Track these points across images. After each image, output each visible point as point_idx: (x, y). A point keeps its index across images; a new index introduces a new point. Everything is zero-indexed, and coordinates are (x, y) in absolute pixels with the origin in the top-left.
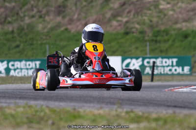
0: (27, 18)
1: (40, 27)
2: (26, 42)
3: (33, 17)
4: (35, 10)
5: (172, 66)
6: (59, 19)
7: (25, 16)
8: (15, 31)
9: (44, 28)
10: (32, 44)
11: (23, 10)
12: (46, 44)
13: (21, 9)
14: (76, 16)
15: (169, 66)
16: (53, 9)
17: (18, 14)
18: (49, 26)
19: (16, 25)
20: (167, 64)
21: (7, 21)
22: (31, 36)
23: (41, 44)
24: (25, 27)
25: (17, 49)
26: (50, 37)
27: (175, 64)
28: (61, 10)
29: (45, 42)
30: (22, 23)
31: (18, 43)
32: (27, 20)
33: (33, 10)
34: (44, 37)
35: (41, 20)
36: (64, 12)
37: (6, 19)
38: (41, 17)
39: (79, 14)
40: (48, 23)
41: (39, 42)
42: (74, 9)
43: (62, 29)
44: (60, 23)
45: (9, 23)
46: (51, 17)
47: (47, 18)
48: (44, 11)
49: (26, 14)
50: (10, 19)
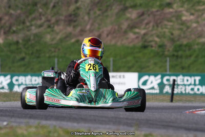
0: (33, 28)
1: (48, 38)
2: (32, 54)
3: (41, 26)
4: (43, 19)
5: (195, 85)
6: (70, 29)
7: (31, 25)
8: (20, 41)
9: (53, 39)
10: (38, 57)
11: (30, 18)
12: (54, 57)
13: (27, 17)
14: (88, 27)
15: (190, 84)
16: (63, 18)
17: (24, 23)
18: (58, 37)
19: (21, 35)
20: (189, 83)
21: (12, 31)
22: (38, 48)
23: (49, 57)
24: (32, 38)
25: (22, 63)
26: (59, 49)
27: (197, 82)
28: (72, 19)
29: (53, 54)
30: (28, 33)
31: (23, 55)
32: (34, 30)
33: (41, 19)
34: (53, 50)
35: (49, 30)
36: (75, 21)
37: (10, 27)
38: (49, 27)
39: (92, 25)
40: (57, 34)
41: (47, 55)
42: (86, 18)
43: (73, 40)
44: (70, 33)
45: (14, 32)
46: (61, 27)
47: (56, 28)
48: (53, 20)
49: (33, 23)
50: (14, 29)
